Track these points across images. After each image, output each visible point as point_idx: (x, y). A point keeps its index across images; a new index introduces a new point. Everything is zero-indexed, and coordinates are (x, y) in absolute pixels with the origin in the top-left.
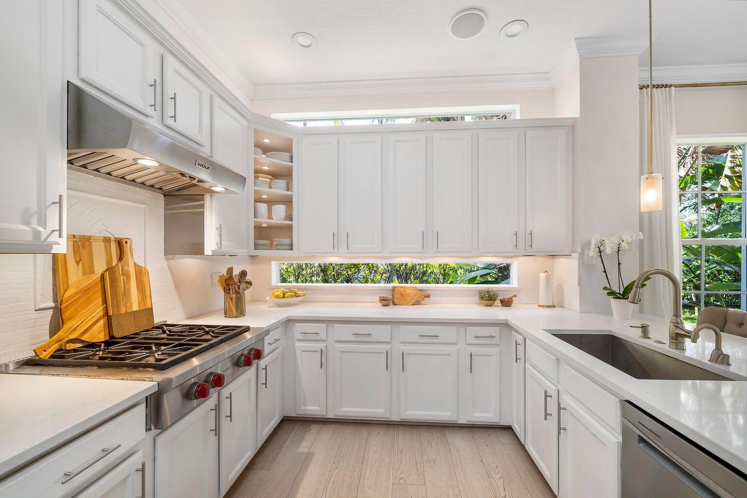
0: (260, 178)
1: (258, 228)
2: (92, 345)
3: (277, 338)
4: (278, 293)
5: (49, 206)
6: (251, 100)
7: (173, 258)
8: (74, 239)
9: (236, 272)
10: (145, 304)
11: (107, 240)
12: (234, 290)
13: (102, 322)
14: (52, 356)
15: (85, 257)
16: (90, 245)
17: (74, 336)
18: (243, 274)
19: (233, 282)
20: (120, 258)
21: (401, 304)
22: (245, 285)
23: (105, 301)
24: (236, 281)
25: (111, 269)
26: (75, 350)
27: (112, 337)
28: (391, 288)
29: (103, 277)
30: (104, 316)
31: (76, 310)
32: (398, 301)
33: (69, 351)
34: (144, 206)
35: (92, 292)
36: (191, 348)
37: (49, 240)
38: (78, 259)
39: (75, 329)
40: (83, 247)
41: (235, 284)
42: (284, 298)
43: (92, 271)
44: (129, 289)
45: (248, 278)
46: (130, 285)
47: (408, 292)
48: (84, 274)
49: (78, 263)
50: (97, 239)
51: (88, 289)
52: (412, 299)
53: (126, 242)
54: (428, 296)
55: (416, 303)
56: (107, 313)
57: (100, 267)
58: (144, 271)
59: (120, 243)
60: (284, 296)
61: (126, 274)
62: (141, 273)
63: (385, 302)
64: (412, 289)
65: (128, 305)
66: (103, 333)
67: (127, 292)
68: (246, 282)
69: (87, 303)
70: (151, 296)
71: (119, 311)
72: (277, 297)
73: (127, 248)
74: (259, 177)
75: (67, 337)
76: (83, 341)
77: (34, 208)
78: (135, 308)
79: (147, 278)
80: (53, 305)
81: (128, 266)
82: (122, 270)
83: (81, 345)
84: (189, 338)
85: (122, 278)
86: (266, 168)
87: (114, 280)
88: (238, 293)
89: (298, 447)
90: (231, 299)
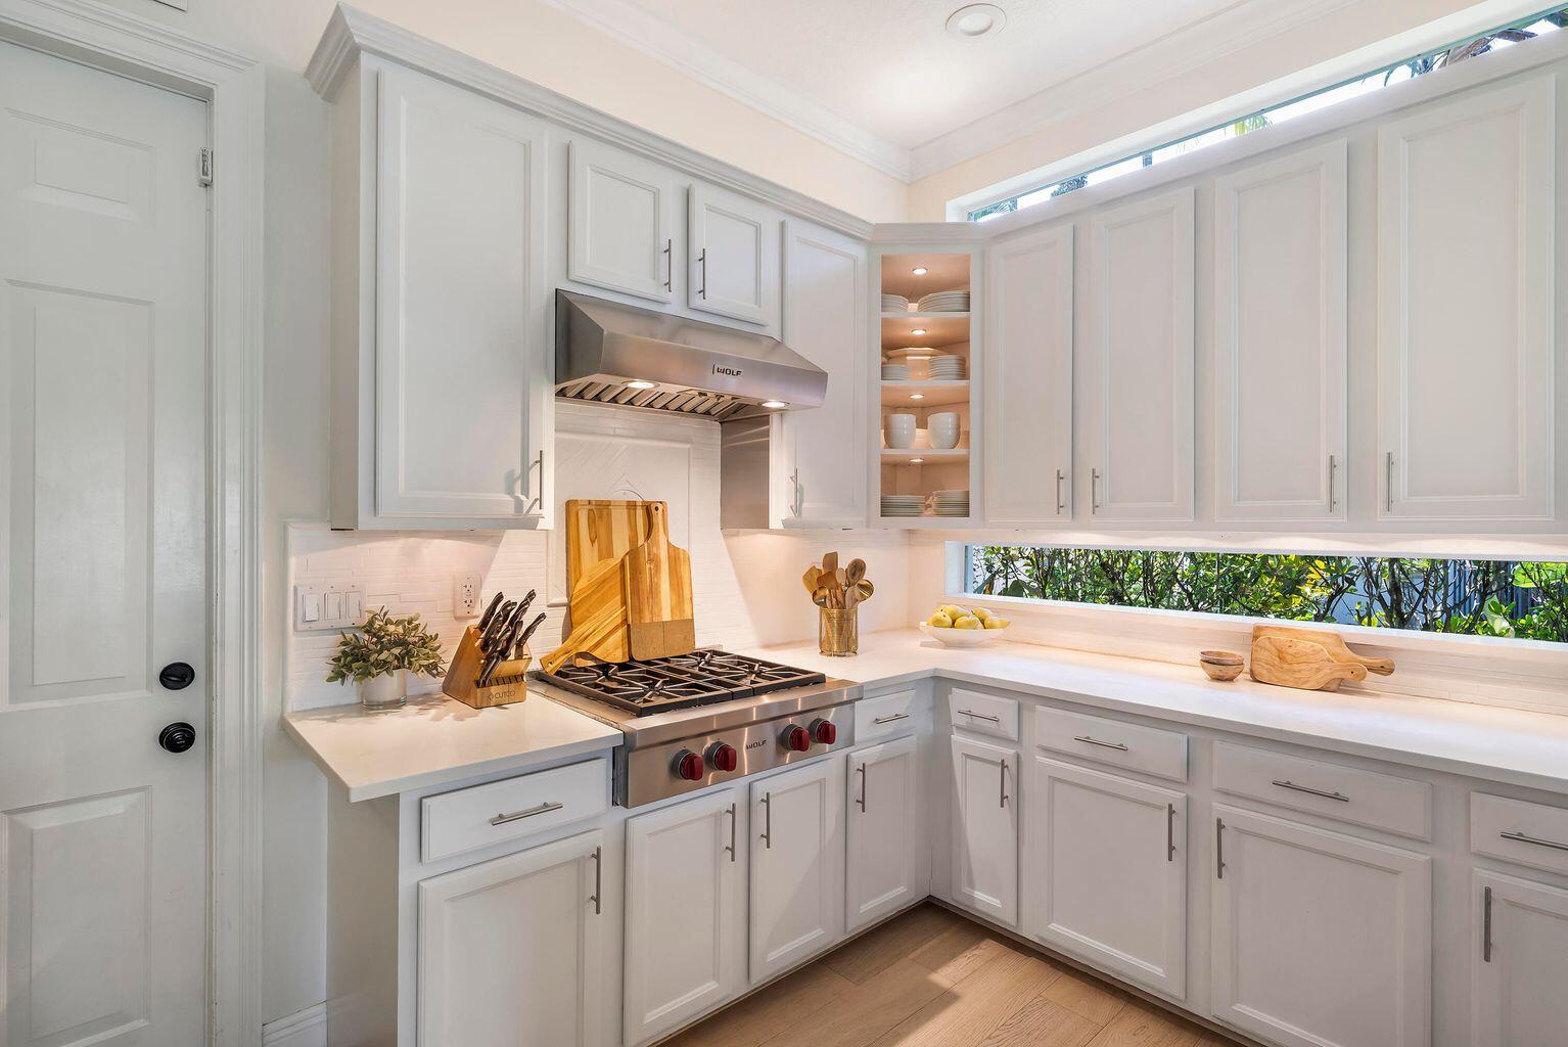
0: (908, 358)
1: (893, 470)
2: (605, 667)
3: (901, 712)
4: (939, 615)
5: (533, 466)
6: (909, 185)
7: (737, 535)
8: (590, 507)
9: (844, 563)
10: (682, 611)
11: (631, 506)
12: (834, 600)
13: (620, 633)
14: (558, 673)
15: (602, 531)
16: (609, 515)
17: (584, 649)
18: (858, 568)
19: (834, 583)
20: (648, 535)
21: (1275, 681)
22: (857, 591)
23: (624, 603)
24: (839, 581)
25: (634, 553)
26: (585, 669)
27: (631, 659)
28: (1251, 631)
29: (622, 565)
30: (622, 624)
31: (588, 610)
32: (1265, 672)
33: (579, 669)
34: (688, 446)
35: (608, 585)
36: (698, 693)
37: (533, 512)
38: (593, 534)
39: (586, 638)
40: (601, 517)
41: (838, 586)
42: (953, 625)
43: (610, 554)
44: (658, 585)
45: (869, 576)
46: (659, 579)
47: (1303, 646)
48: (601, 558)
49: (593, 542)
50: (618, 505)
51: (602, 582)
52: (1318, 670)
53: (657, 509)
54: (1386, 670)
55: (1334, 687)
56: (626, 620)
57: (621, 548)
58: (682, 556)
59: (649, 510)
60: (953, 623)
61: (654, 560)
62: (677, 558)
63: (1220, 669)
64: (1322, 639)
65: (655, 610)
66: (620, 651)
67: (654, 590)
68: (862, 586)
69: (603, 601)
70: (691, 599)
71: (641, 618)
72: (938, 623)
73: (658, 518)
74: (907, 355)
75: (576, 648)
76: (595, 659)
77: (518, 472)
78: (666, 616)
79: (687, 567)
80: (565, 600)
81: (658, 548)
82: (649, 554)
83: (591, 663)
84: (715, 677)
85: (648, 566)
86: (919, 333)
87: (636, 571)
88: (841, 605)
89: (934, 970)
90: (830, 618)
